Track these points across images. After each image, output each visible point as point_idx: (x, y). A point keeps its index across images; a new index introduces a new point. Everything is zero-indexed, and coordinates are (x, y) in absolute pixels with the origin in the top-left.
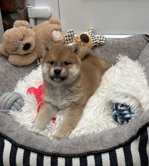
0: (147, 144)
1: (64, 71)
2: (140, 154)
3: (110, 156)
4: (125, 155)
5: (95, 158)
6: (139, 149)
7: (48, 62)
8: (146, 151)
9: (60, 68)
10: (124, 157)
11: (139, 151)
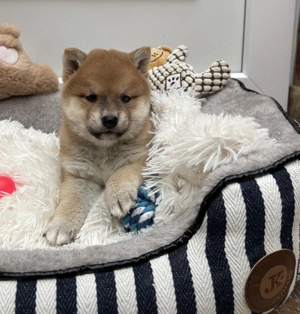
0: (224, 234)
1: (123, 118)
2: (211, 264)
3: (136, 276)
4: (173, 271)
5: (97, 281)
6: (207, 251)
7: (82, 96)
8: (225, 254)
9: (115, 113)
10: (171, 276)
11: (208, 257)
